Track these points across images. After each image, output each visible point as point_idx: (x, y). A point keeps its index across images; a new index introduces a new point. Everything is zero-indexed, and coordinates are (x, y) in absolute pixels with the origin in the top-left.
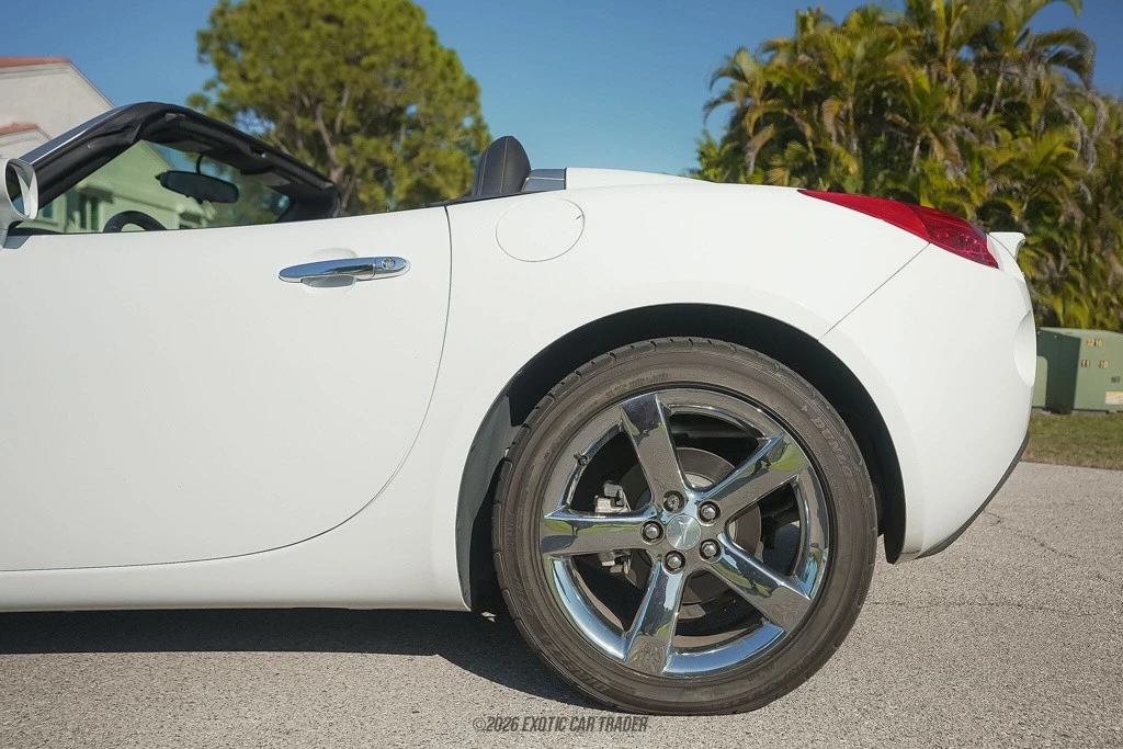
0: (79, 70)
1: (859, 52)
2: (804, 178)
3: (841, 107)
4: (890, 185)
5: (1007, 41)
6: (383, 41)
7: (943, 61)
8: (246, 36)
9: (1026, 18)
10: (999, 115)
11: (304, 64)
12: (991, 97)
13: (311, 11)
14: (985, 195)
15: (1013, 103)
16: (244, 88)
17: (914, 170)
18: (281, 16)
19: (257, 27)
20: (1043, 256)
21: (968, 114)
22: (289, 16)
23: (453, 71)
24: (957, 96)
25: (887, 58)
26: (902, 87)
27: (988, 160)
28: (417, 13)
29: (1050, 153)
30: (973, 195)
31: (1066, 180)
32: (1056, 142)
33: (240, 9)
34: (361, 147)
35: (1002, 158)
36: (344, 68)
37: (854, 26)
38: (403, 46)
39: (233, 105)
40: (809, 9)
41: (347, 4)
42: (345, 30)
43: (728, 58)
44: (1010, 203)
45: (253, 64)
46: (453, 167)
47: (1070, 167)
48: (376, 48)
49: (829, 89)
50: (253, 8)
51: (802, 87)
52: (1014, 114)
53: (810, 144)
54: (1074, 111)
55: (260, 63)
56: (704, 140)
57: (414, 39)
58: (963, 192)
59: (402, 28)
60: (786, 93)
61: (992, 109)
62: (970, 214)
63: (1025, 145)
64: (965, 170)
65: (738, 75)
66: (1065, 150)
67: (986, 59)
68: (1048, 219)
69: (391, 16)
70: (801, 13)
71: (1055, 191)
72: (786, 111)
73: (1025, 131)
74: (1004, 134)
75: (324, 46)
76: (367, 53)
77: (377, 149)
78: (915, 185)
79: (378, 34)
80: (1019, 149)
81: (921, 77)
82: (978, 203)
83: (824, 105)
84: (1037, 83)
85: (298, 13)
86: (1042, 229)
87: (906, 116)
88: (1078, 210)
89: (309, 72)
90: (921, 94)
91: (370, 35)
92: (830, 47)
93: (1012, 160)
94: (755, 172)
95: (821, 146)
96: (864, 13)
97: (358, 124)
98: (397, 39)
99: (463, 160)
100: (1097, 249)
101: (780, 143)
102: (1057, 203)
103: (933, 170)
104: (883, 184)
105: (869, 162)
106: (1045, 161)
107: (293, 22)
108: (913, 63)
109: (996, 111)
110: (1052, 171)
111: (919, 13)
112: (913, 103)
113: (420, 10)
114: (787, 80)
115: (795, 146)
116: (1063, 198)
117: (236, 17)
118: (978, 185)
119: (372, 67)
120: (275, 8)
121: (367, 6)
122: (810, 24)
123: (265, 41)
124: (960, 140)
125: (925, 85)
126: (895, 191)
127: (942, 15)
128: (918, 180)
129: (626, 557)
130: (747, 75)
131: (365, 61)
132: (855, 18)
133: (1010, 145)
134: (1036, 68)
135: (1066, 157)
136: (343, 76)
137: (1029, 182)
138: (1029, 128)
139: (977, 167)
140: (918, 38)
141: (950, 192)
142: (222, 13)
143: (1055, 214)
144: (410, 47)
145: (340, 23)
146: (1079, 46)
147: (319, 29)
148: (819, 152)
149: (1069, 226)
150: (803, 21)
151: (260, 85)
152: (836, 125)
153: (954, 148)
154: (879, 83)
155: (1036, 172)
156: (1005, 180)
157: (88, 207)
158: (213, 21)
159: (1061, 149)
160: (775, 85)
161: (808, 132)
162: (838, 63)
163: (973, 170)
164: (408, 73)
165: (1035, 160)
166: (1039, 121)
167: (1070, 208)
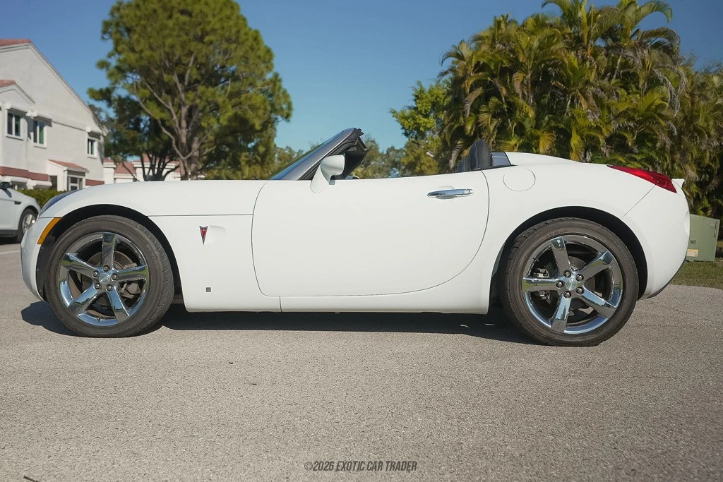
0: (35, 47)
1: (536, 44)
2: (500, 119)
3: (524, 77)
4: (553, 124)
5: (626, 36)
6: (218, 26)
7: (585, 48)
8: (134, 24)
9: (636, 22)
10: (619, 80)
11: (169, 41)
12: (614, 69)
13: (173, 8)
14: (611, 130)
15: (628, 73)
16: (132, 57)
17: (567, 114)
18: (155, 11)
19: (140, 18)
20: (646, 167)
21: (601, 81)
22: (160, 11)
23: (257, 44)
24: (595, 70)
25: (552, 47)
26: (561, 66)
27: (613, 109)
28: (236, 7)
29: (652, 104)
30: (604, 130)
31: (661, 121)
32: (655, 98)
33: (129, 6)
34: (203, 93)
35: (622, 107)
36: (194, 43)
37: (530, 27)
38: (230, 29)
39: (125, 67)
40: (503, 16)
41: (194, 3)
42: (193, 19)
43: (454, 46)
44: (626, 135)
45: (138, 41)
46: (258, 105)
47: (664, 113)
48: (214, 31)
49: (516, 66)
50: (138, 6)
51: (500, 65)
52: (628, 79)
53: (503, 99)
54: (666, 78)
55: (143, 42)
56: (418, 88)
57: (236, 24)
58: (598, 129)
59: (229, 18)
60: (489, 68)
61: (615, 76)
62: (602, 141)
63: (635, 99)
64: (599, 115)
65: (460, 57)
66: (660, 102)
67: (612, 47)
68: (650, 144)
69: (221, 10)
70: (498, 19)
71: (655, 127)
72: (489, 79)
73: (635, 90)
74: (622, 92)
75: (181, 29)
76: (207, 34)
77: (213, 94)
78: (568, 125)
79: (214, 22)
80: (632, 102)
81: (572, 58)
82: (607, 135)
83: (514, 76)
84: (643, 61)
85: (164, 8)
86: (645, 150)
87: (563, 83)
88: (668, 139)
89: (172, 47)
90: (573, 69)
91: (209, 22)
92: (517, 41)
93: (628, 109)
94: (470, 115)
95: (510, 100)
96: (537, 19)
97: (199, 78)
98: (225, 25)
99: (265, 101)
100: (678, 161)
101: (485, 98)
102: (656, 134)
103: (579, 115)
104: (548, 123)
105: (540, 110)
106: (649, 108)
107: (162, 15)
108: (567, 49)
109: (617, 78)
110: (652, 115)
111: (570, 17)
112: (568, 75)
113: (236, 4)
114: (491, 60)
115: (494, 100)
116: (659, 132)
117: (127, 11)
118: (606, 123)
119: (211, 43)
120: (151, 6)
121: (207, 4)
122: (503, 26)
123: (145, 27)
124: (595, 96)
125: (575, 64)
126: (556, 128)
127: (585, 20)
128: (570, 121)
129: (548, 294)
130: (465, 56)
131: (207, 39)
132: (531, 21)
133: (626, 99)
134: (642, 52)
135: (661, 107)
136: (192, 49)
137: (638, 122)
138: (637, 88)
139: (606, 113)
140: (570, 34)
141: (590, 128)
142: (118, 9)
143: (654, 141)
144: (234, 30)
145: (190, 15)
146: (670, 39)
147: (177, 19)
148: (508, 103)
149: (663, 148)
150: (498, 23)
151: (143, 55)
152: (522, 88)
153: (593, 102)
154: (547, 63)
155: (642, 116)
156: (623, 121)
157: (38, 128)
158: (112, 14)
159: (659, 102)
160: (481, 63)
161: (504, 92)
162: (523, 50)
163: (603, 115)
164: (233, 46)
165: (642, 108)
166: (644, 84)
167: (663, 138)
